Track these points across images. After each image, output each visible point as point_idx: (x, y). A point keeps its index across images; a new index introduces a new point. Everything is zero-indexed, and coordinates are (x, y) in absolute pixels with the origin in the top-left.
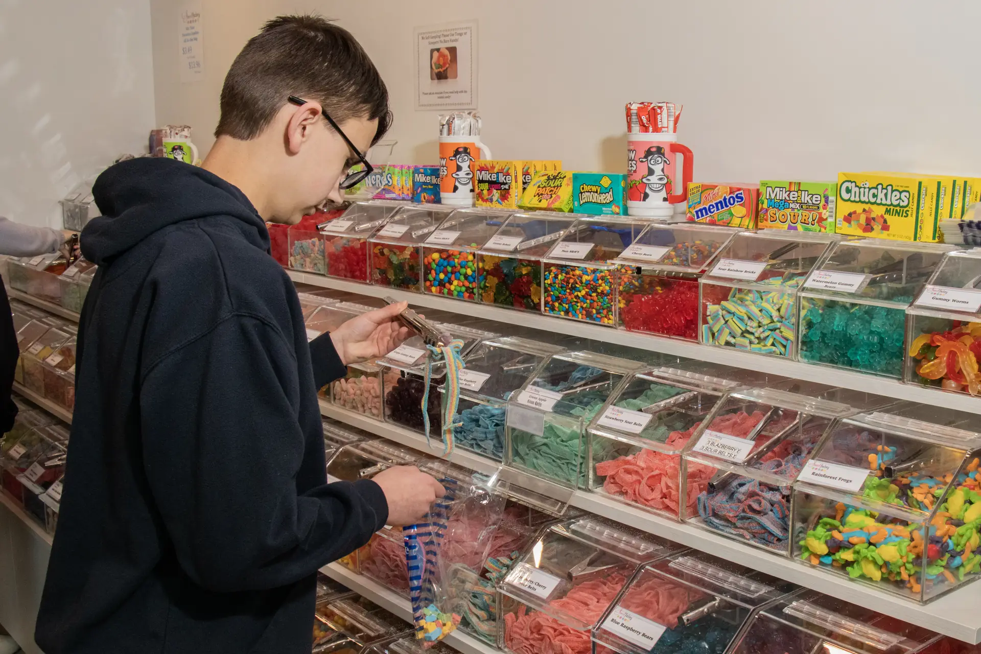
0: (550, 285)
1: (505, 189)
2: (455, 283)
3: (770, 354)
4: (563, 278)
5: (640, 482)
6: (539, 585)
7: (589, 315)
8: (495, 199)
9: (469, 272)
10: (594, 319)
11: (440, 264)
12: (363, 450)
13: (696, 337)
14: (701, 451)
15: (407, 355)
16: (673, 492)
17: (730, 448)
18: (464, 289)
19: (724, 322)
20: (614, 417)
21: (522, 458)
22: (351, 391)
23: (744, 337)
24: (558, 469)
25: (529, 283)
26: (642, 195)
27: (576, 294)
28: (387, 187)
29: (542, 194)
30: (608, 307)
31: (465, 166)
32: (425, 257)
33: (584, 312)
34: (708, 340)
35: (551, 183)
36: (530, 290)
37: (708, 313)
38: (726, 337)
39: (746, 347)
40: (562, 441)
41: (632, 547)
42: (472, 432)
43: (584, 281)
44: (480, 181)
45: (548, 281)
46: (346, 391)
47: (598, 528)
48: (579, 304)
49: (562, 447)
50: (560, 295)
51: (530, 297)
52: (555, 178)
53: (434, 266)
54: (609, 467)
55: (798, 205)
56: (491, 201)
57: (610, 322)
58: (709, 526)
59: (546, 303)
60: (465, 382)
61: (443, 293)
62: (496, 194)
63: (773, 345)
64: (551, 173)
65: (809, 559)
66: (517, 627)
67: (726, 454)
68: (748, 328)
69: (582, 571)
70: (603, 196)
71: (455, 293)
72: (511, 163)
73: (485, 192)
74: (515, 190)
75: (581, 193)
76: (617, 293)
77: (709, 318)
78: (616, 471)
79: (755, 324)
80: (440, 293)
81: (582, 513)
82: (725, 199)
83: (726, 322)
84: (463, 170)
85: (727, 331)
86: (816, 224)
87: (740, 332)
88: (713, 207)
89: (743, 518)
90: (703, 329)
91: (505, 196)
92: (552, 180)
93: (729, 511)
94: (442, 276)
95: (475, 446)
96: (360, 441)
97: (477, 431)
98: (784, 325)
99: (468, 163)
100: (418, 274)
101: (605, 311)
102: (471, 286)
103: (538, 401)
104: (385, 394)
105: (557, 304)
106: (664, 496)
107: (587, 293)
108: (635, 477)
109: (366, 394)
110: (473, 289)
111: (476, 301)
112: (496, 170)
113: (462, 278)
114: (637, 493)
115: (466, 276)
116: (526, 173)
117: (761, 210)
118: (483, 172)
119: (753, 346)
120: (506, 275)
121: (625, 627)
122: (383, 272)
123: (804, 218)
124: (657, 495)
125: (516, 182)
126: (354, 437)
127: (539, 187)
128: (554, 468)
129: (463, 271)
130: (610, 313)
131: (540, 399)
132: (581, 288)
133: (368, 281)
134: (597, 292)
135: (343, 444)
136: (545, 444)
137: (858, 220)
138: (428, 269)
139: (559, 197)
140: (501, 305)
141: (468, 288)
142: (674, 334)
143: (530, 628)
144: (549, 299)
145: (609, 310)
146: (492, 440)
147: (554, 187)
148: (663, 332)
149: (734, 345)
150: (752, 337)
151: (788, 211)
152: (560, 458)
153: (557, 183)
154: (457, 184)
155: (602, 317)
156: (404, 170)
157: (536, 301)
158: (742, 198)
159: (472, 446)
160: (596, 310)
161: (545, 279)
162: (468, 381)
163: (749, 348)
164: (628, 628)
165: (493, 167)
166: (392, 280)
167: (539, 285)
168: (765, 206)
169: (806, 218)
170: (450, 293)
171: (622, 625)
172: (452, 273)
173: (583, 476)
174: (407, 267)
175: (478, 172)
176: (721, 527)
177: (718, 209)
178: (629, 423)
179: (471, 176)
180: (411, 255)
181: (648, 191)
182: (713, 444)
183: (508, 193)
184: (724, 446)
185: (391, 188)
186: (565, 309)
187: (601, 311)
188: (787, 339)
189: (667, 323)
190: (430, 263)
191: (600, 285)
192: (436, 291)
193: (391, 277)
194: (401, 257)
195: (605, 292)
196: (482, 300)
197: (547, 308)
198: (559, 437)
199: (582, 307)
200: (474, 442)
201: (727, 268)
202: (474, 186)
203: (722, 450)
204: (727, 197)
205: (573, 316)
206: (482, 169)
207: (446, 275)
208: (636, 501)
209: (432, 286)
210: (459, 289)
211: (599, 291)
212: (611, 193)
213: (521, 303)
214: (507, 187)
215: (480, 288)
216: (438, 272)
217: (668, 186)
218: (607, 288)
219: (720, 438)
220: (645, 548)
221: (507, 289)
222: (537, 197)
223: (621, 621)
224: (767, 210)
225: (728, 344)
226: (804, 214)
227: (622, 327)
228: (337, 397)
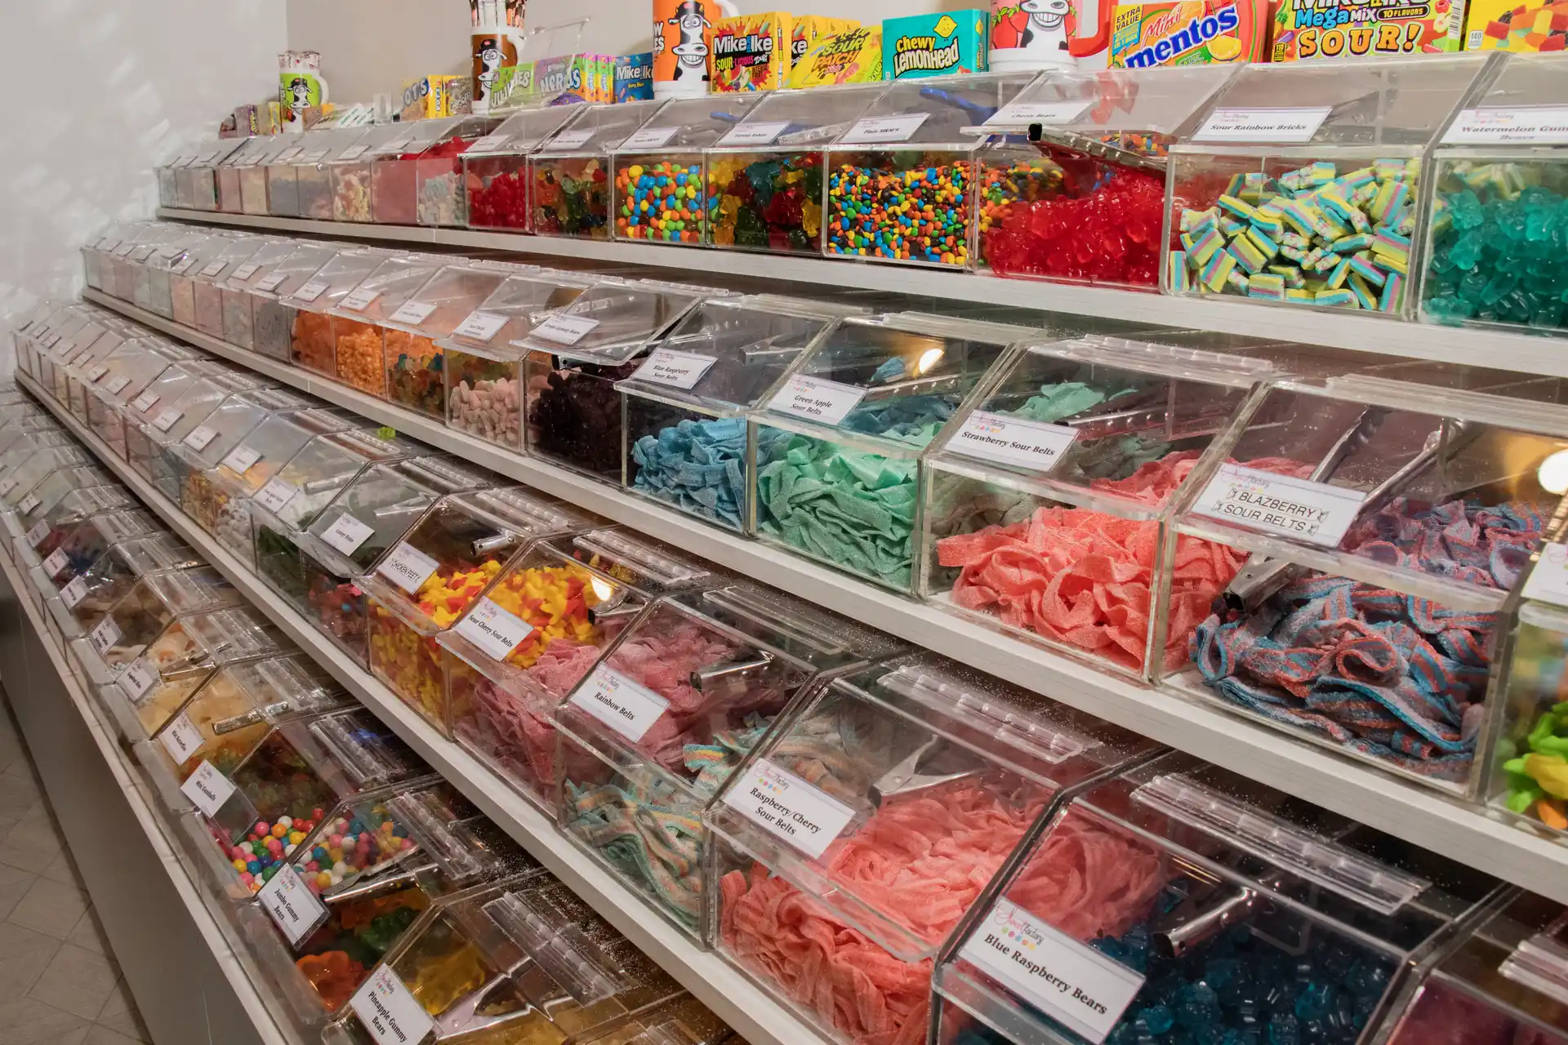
0: (840, 198)
1: (761, 63)
2: (667, 215)
3: (1338, 307)
4: (865, 182)
5: (1041, 587)
6: (802, 820)
7: (917, 250)
8: (743, 82)
9: (691, 193)
10: (927, 259)
11: (642, 185)
12: (482, 505)
13: (1155, 280)
14: (1216, 515)
15: (566, 330)
16: (1133, 614)
17: (1293, 508)
18: (681, 224)
19: (1222, 242)
20: (984, 434)
21: (778, 526)
22: (476, 402)
23: (1270, 272)
24: (852, 548)
25: (799, 200)
26: (1020, 36)
27: (891, 210)
28: (571, 91)
29: (826, 66)
30: (956, 230)
31: (694, 34)
32: (617, 174)
33: (907, 245)
34: (1181, 285)
35: (843, 47)
36: (801, 213)
37: (1183, 227)
38: (1226, 272)
39: (1276, 294)
40: (865, 489)
41: (1027, 739)
42: (678, 472)
43: (908, 182)
44: (720, 56)
45: (837, 192)
46: (468, 403)
47: (942, 687)
48: (896, 230)
49: (865, 502)
50: (860, 216)
51: (800, 225)
52: (849, 38)
53: (632, 189)
54: (968, 550)
55: (1371, 14)
56: (737, 86)
57: (961, 260)
58: (1225, 698)
59: (831, 234)
60: (666, 374)
61: (646, 236)
62: (746, 74)
63: (1345, 285)
64: (842, 31)
65: (1532, 812)
66: (749, 907)
67: (1288, 522)
68: (1285, 251)
69: (903, 785)
70: (939, 55)
71: (667, 234)
72: (773, 14)
73: (727, 73)
74: (779, 64)
75: (898, 54)
76: (977, 200)
77: (1186, 239)
78: (984, 555)
79: (1302, 241)
80: (641, 237)
81: (903, 648)
82: (1194, 27)
83: (1229, 241)
84: (692, 41)
85: (1230, 260)
86: (1417, 49)
87: (1263, 260)
88: (1167, 46)
89: (1326, 688)
90: (1172, 261)
91: (759, 77)
92: (844, 42)
93: (1288, 666)
94: (645, 205)
95: (682, 499)
96: (479, 488)
97: (687, 470)
98: (1384, 239)
99: (699, 30)
100: (605, 209)
101: (951, 239)
102: (693, 217)
103: (814, 407)
104: (529, 405)
105: (851, 235)
106: (1101, 620)
107: (913, 207)
108: (1028, 576)
109: (497, 406)
110: (696, 223)
111: (701, 244)
112: (745, 33)
113: (679, 205)
114: (1035, 608)
115: (685, 200)
116: (799, 39)
117: (1279, 36)
118: (725, 39)
119: (1291, 291)
120: (756, 190)
121: (1023, 962)
122: (551, 211)
123: (1385, 37)
124: (1083, 616)
125: (781, 48)
126: (469, 481)
127: (821, 55)
128: (844, 546)
129: (681, 192)
130: (961, 242)
131: (817, 403)
132: (902, 197)
133: (527, 229)
134: (935, 202)
135: (446, 491)
136: (826, 496)
137: (1528, 24)
138: (622, 196)
139: (857, 66)
140: (747, 248)
141: (688, 222)
142: (1101, 278)
143: (778, 916)
144: (837, 226)
145: (959, 235)
146: (715, 487)
147: (848, 52)
148: (1075, 274)
149: (1246, 292)
150: (1292, 271)
151: (1345, 30)
152: (857, 527)
153: (854, 44)
154: (681, 65)
155: (944, 252)
156: (600, 63)
157: (812, 233)
158: (1233, 20)
159: (676, 499)
160: (931, 237)
161: (831, 188)
162: (674, 371)
163: (1282, 296)
164: (1033, 968)
165: (742, 27)
166: (565, 223)
167: (818, 200)
168: (1289, 26)
169: (1391, 38)
170: (658, 233)
171: (1016, 955)
172: (662, 198)
173: (908, 566)
174: (588, 197)
175: (717, 40)
176: (1259, 705)
177: (1177, 49)
178: (1022, 447)
179: (704, 53)
180: (595, 175)
181: (1031, 26)
182: (1246, 497)
183: (766, 69)
184: (1276, 504)
185: (578, 92)
186: (866, 242)
187: (942, 240)
188: (1385, 272)
189: (1086, 253)
190: (625, 186)
191: (942, 188)
192: (635, 236)
193: (564, 218)
194: (579, 181)
195: (952, 200)
196: (713, 241)
197: (832, 245)
198: (857, 480)
199: (902, 235)
200: (678, 491)
201: (1234, 125)
202: (709, 70)
203: (1275, 512)
204: (1200, 23)
205: (884, 254)
206: (722, 34)
207: (651, 204)
208: (1030, 628)
209: (628, 225)
210: (672, 225)
211: (939, 199)
212: (955, 46)
213: (782, 239)
214: (763, 58)
215: (710, 220)
216: (639, 200)
217: (1069, 20)
218: (957, 191)
219: (1266, 483)
220: (1062, 744)
221: (758, 217)
222: (817, 72)
223: (1014, 946)
224: (1293, 34)
225: (1229, 289)
226: (1385, 30)
227: (985, 271)
228: (455, 415)
